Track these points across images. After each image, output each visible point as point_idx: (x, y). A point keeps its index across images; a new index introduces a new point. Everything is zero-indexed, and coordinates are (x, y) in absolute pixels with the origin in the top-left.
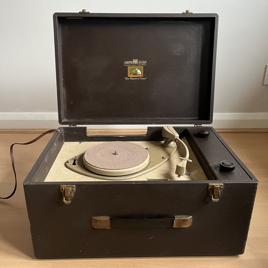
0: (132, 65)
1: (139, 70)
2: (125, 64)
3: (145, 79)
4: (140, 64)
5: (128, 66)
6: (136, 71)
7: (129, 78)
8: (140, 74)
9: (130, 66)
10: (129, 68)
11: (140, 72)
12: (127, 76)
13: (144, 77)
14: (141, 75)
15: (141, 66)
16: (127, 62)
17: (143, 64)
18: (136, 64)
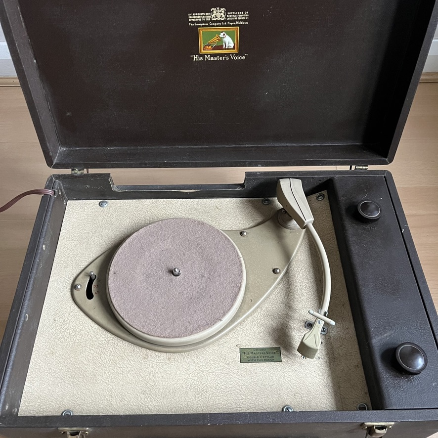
0: (209, 23)
1: (227, 36)
2: (193, 22)
3: (244, 58)
4: (231, 21)
5: (200, 26)
6: (221, 40)
7: (203, 55)
8: (232, 45)
9: (203, 26)
10: (201, 31)
11: (231, 41)
12: (197, 52)
13: (240, 54)
14: (234, 48)
15: (233, 25)
16: (194, 17)
17: (238, 20)
18: (220, 21)
